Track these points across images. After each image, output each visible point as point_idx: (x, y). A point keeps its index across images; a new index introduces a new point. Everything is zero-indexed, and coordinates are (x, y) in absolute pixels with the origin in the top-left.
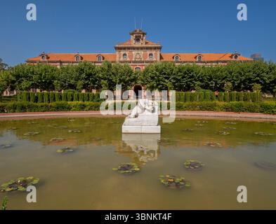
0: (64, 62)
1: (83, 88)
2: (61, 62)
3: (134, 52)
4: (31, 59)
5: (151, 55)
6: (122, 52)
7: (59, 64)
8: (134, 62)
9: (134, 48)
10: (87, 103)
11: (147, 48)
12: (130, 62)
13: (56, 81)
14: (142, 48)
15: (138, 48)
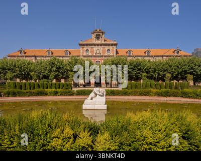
0: (38, 57)
1: (54, 78)
2: (36, 57)
3: (95, 48)
4: (11, 54)
5: (109, 50)
6: (85, 48)
7: (34, 58)
8: (95, 56)
9: (95, 45)
10: (58, 90)
11: (106, 45)
12: (92, 57)
13: (33, 73)
14: (101, 45)
15: (98, 45)
